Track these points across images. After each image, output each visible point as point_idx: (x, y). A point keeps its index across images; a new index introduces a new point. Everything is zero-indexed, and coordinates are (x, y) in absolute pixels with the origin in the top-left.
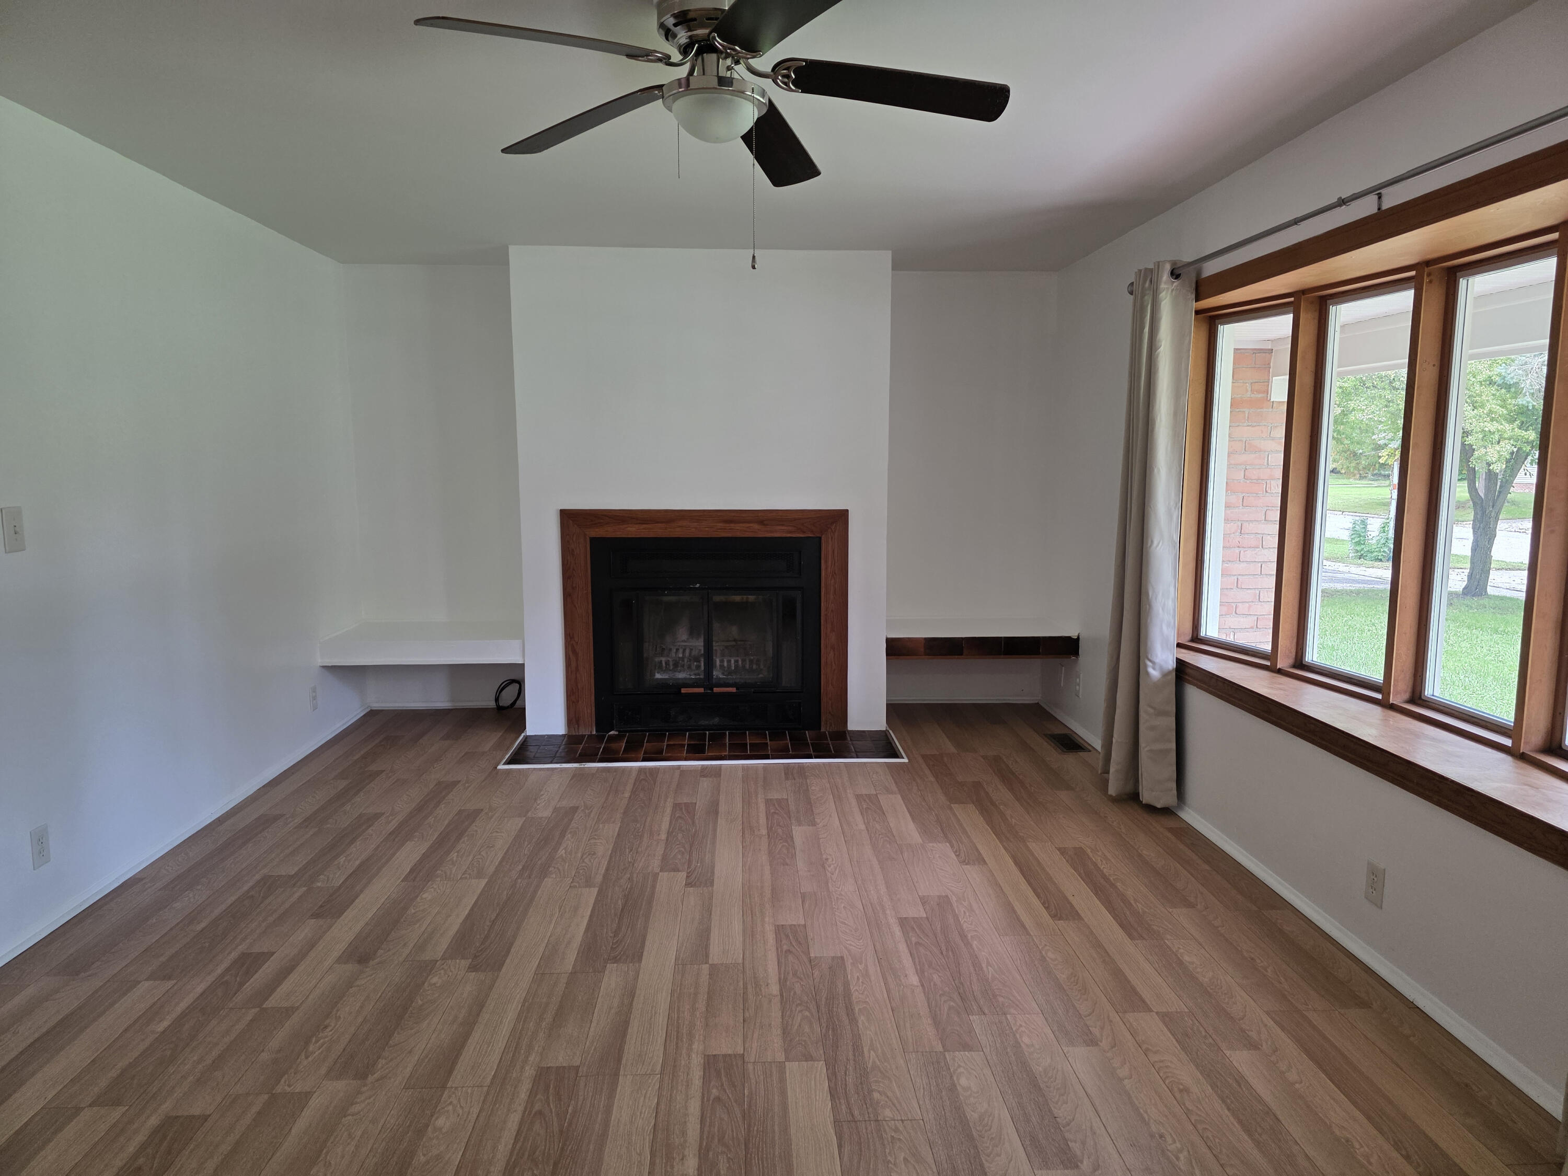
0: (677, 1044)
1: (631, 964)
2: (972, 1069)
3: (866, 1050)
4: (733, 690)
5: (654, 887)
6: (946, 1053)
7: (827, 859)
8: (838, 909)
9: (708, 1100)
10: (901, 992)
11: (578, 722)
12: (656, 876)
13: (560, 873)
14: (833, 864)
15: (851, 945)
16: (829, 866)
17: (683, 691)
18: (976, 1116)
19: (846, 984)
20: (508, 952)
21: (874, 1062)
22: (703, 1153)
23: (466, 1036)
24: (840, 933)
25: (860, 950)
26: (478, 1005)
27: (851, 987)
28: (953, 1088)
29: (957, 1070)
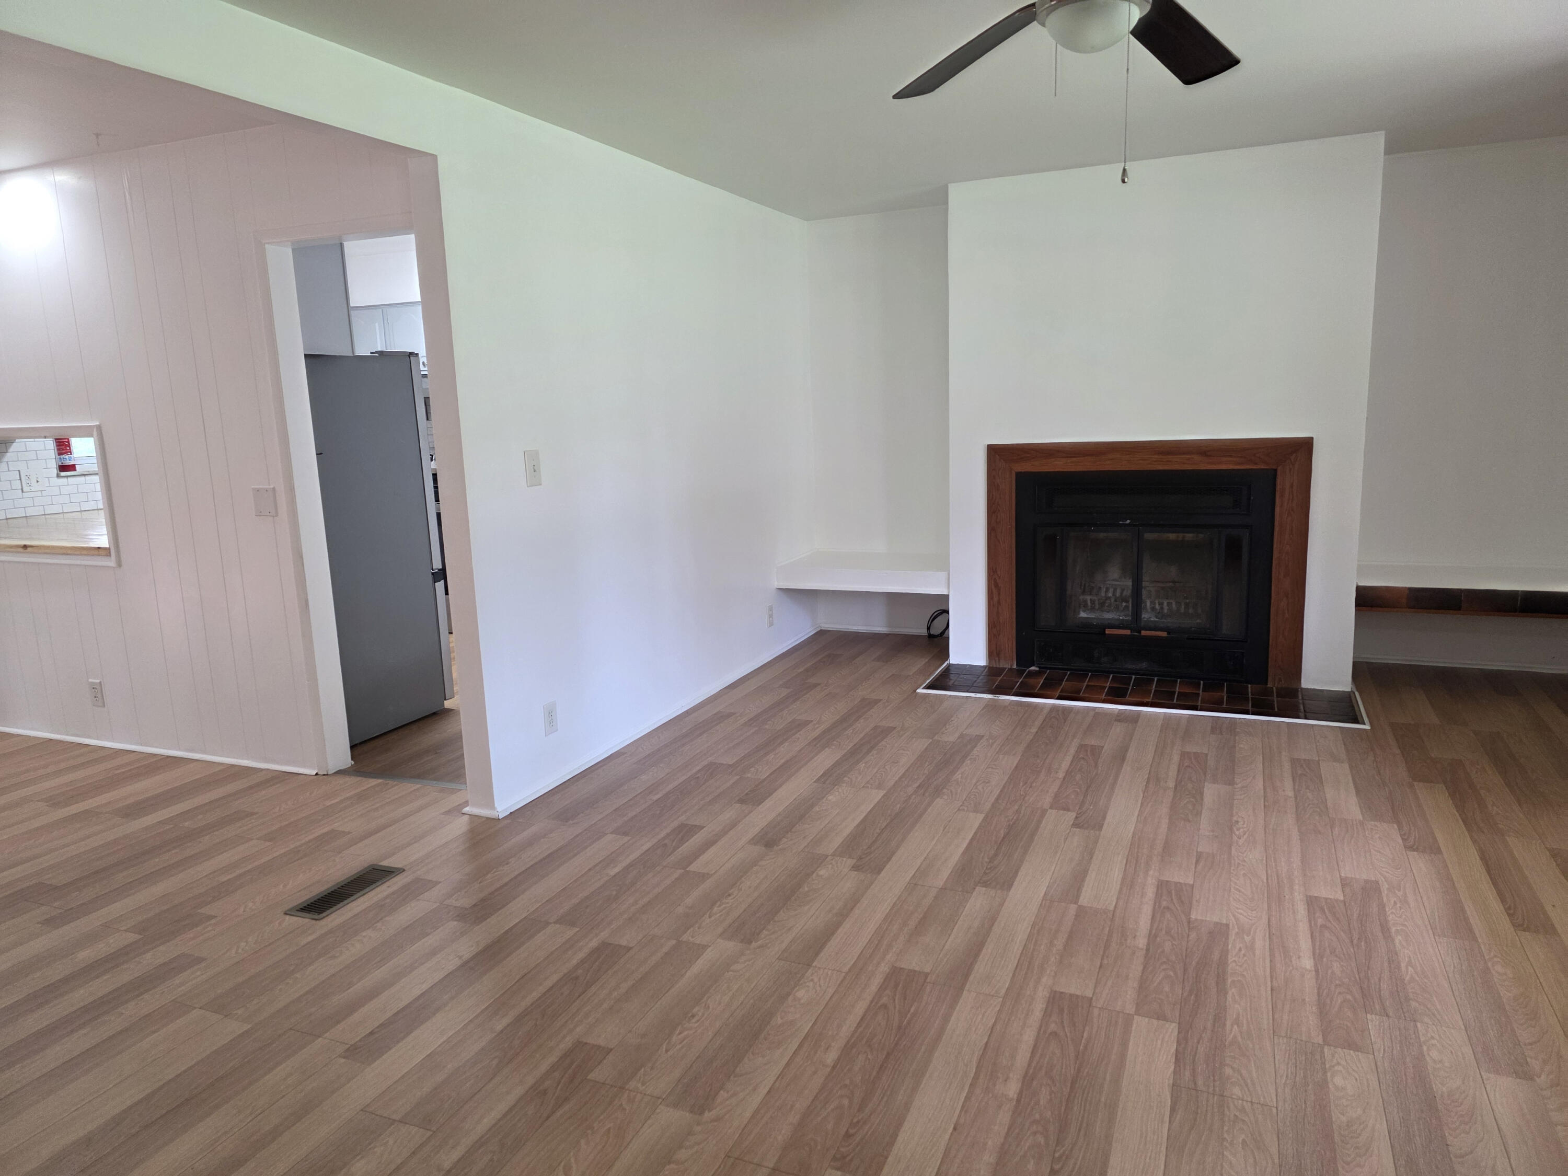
0: (1026, 973)
1: (999, 891)
2: (1354, 1070)
3: (1228, 1023)
4: (1164, 634)
5: (1039, 822)
6: (1326, 1047)
7: (1237, 822)
8: (1236, 875)
9: (1045, 1032)
10: (1288, 973)
11: (998, 655)
12: (1044, 812)
13: (952, 795)
14: (1242, 828)
15: (1241, 914)
16: (1238, 830)
17: (1108, 631)
18: (1344, 1119)
19: (1225, 953)
20: (889, 859)
21: (1235, 1037)
22: (1028, 1080)
23: (838, 925)
24: (1231, 899)
25: (1250, 921)
26: (853, 901)
27: (1230, 957)
28: (1323, 1085)
29: (1333, 1066)
